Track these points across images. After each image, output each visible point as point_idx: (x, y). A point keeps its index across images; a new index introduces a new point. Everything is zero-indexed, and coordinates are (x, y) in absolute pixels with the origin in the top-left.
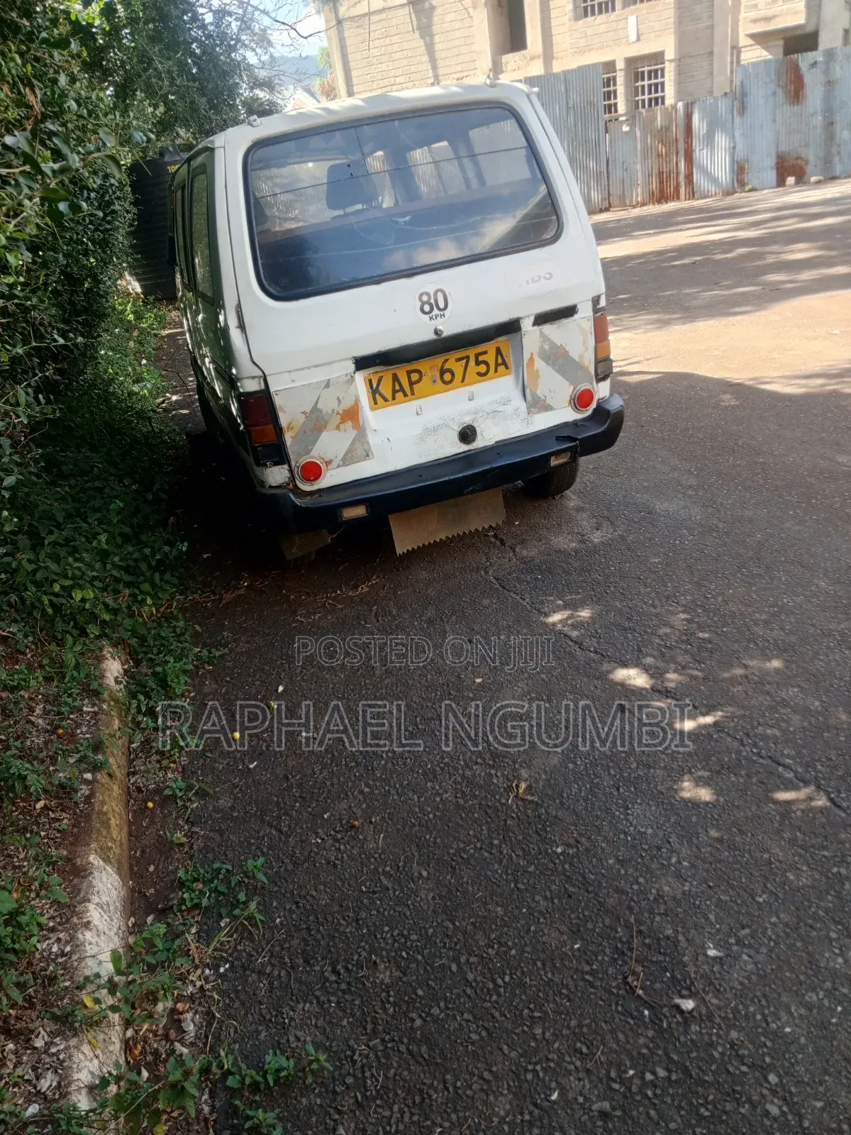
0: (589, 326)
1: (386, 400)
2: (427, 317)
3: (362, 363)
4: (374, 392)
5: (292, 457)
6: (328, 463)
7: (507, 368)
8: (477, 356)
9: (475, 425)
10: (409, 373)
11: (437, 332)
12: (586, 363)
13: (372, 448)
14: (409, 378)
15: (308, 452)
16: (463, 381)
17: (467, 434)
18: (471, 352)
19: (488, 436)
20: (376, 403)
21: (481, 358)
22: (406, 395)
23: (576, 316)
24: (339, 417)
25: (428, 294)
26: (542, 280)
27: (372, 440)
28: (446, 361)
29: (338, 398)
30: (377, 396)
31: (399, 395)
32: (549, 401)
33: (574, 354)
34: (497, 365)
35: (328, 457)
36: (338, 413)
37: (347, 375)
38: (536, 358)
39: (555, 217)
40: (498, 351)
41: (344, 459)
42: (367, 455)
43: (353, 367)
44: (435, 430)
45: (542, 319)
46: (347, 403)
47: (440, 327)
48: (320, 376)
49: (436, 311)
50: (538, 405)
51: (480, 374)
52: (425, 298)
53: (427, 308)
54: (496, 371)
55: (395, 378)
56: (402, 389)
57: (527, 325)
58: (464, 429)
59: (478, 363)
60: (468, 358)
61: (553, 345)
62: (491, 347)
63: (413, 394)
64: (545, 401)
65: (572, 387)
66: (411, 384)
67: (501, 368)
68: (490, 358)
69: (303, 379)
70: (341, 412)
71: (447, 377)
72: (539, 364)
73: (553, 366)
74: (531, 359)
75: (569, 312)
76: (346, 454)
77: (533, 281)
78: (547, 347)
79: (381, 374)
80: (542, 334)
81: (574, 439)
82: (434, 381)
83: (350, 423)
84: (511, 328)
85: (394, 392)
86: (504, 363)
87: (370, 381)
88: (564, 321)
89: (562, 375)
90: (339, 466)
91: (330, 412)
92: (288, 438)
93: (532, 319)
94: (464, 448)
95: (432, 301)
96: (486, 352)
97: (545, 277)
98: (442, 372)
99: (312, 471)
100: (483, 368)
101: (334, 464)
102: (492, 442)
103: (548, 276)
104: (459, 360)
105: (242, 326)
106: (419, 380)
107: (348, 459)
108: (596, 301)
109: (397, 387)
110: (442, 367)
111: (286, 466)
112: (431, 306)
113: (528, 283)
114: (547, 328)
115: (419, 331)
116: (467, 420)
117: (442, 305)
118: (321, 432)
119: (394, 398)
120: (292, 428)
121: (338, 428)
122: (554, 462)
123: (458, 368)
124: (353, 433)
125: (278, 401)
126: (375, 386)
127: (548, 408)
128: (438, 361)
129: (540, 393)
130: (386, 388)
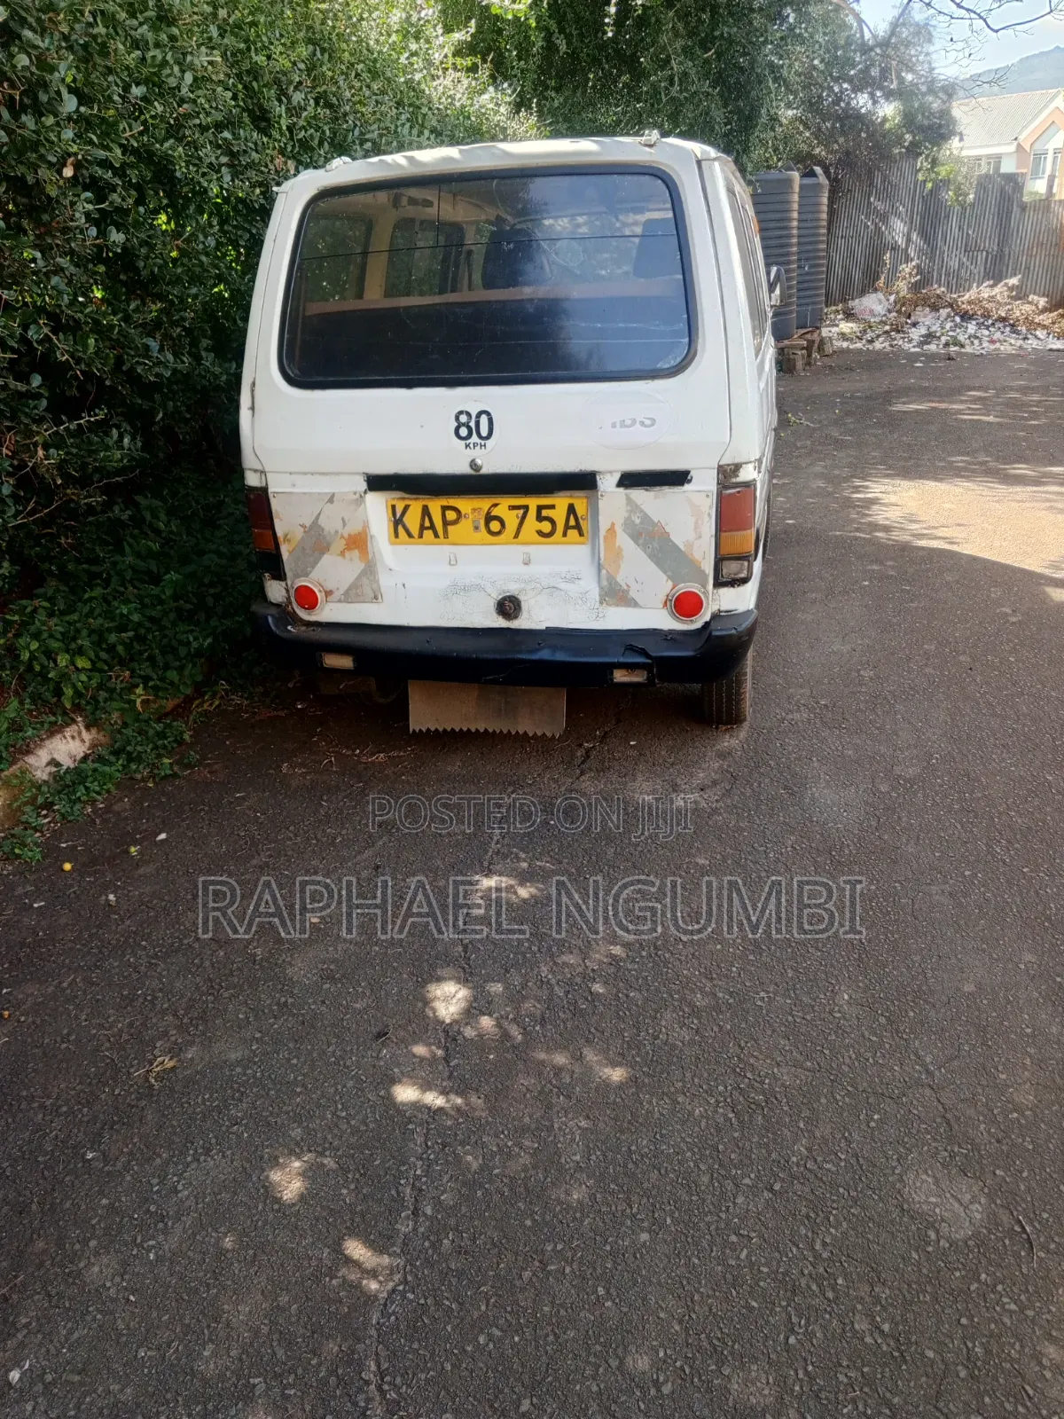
0: (708, 507)
1: (410, 535)
2: (463, 443)
3: (377, 483)
4: (398, 522)
5: (289, 574)
6: (328, 593)
7: (581, 534)
8: (540, 508)
9: (521, 598)
10: (444, 509)
11: (473, 464)
12: (697, 556)
13: (383, 590)
14: (444, 516)
15: (307, 575)
16: (516, 536)
17: (509, 606)
18: (533, 502)
19: (536, 617)
20: (397, 535)
21: (545, 513)
22: (436, 536)
23: (687, 487)
24: (344, 542)
25: (469, 414)
26: (638, 424)
27: (385, 581)
28: (495, 505)
29: (343, 519)
30: (400, 528)
31: (428, 534)
32: (632, 594)
33: (678, 539)
34: (567, 527)
35: (329, 586)
36: (342, 537)
37: (355, 493)
38: (619, 529)
39: (687, 340)
40: (571, 510)
41: (346, 593)
42: (375, 598)
43: (364, 486)
44: (465, 589)
45: (630, 480)
46: (354, 528)
47: (479, 462)
48: (325, 486)
49: (475, 438)
50: (615, 594)
51: (540, 533)
52: (463, 418)
53: (464, 432)
54: (565, 534)
55: (426, 512)
56: (432, 527)
57: (607, 484)
58: (504, 599)
59: (540, 518)
60: (526, 508)
61: (646, 518)
62: (561, 502)
63: (446, 535)
64: (628, 591)
65: (670, 584)
66: (446, 523)
67: (573, 533)
68: (559, 514)
69: (305, 486)
70: (346, 536)
71: (495, 526)
72: (624, 541)
73: (644, 547)
74: (612, 530)
75: (678, 478)
76: (349, 589)
77: (623, 424)
78: (638, 521)
79: (408, 502)
80: (629, 500)
81: (647, 656)
82: (476, 528)
83: (356, 553)
84: (584, 482)
85: (422, 528)
86: (578, 527)
87: (393, 507)
88: (666, 489)
89: (658, 564)
90: (340, 601)
91: (333, 532)
92: (285, 551)
93: (617, 477)
94: (501, 623)
95: (472, 424)
96: (552, 507)
97: (642, 423)
98: (489, 518)
99: (307, 598)
100: (546, 526)
101: (337, 595)
102: (542, 626)
103: (648, 422)
104: (513, 508)
105: (253, 408)
106: (455, 522)
107: (352, 595)
108: (727, 474)
109: (427, 524)
110: (488, 513)
111: (283, 584)
112: (470, 428)
113: (614, 426)
114: (638, 494)
115: (453, 459)
116: (512, 588)
117: (484, 432)
118: (323, 554)
119: (421, 536)
120: (289, 541)
121: (342, 554)
122: (620, 676)
123: (512, 519)
124: (358, 566)
125: (275, 505)
126: (398, 516)
127: (633, 603)
128: (484, 504)
129: (621, 579)
130: (413, 520)
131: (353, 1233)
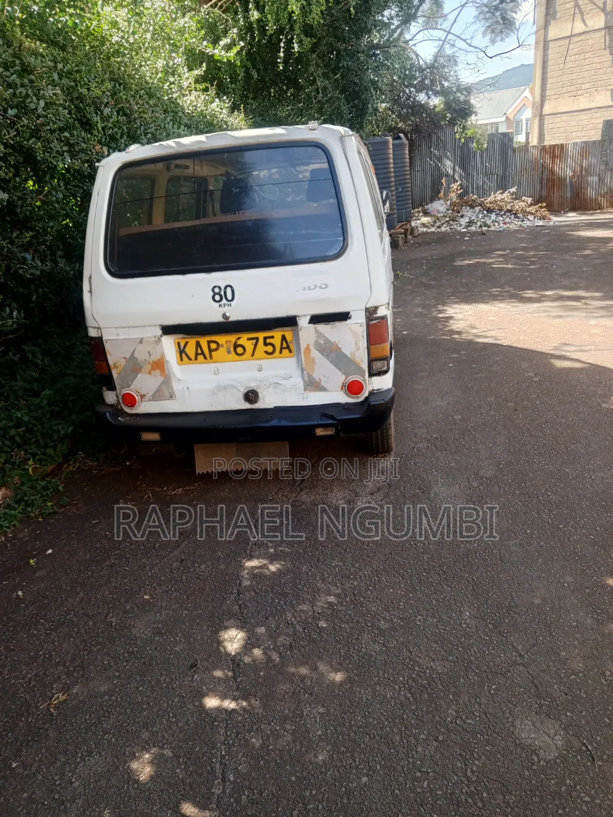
0: (362, 331)
1: (190, 359)
2: (217, 304)
3: (168, 330)
4: (182, 352)
5: (118, 387)
6: (142, 396)
7: (290, 352)
8: (265, 338)
9: (259, 391)
10: (209, 342)
11: (224, 316)
12: (358, 360)
13: (175, 391)
14: (209, 346)
15: (129, 386)
16: (253, 355)
17: (251, 396)
18: (261, 335)
19: (268, 400)
20: (182, 360)
21: (268, 341)
22: (205, 358)
23: (349, 321)
24: (150, 366)
25: (220, 288)
26: (318, 288)
27: (176, 386)
28: (239, 338)
29: (149, 352)
30: (184, 355)
31: (200, 357)
32: (323, 384)
33: (347, 351)
34: (282, 348)
35: (143, 393)
36: (149, 363)
37: (155, 337)
38: (312, 348)
39: (341, 238)
40: (284, 338)
41: (154, 395)
42: (171, 396)
43: (160, 332)
44: (225, 388)
45: (316, 319)
46: (155, 357)
47: (228, 314)
48: (136, 334)
49: (224, 301)
50: (313, 385)
51: (266, 352)
52: (217, 290)
53: (217, 298)
54: (281, 352)
55: (198, 345)
56: (203, 353)
57: (303, 322)
58: (248, 392)
59: (266, 344)
60: (257, 339)
61: (327, 341)
62: (277, 334)
63: (211, 357)
64: (320, 383)
65: (344, 377)
66: (210, 351)
67: (285, 351)
68: (277, 341)
69: (123, 335)
70: (151, 362)
71: (240, 350)
72: (315, 353)
73: (328, 357)
74: (308, 348)
75: (343, 317)
76: (155, 393)
77: (309, 289)
78: (322, 342)
79: (187, 340)
80: (317, 331)
81: (334, 419)
82: (229, 352)
83: (158, 372)
84: (290, 322)
85: (197, 354)
86: (288, 347)
87: (179, 343)
88: (338, 324)
89: (335, 366)
90: (149, 400)
91: (143, 360)
92: (115, 374)
93: (308, 318)
94: (247, 406)
95: (222, 293)
96: (273, 337)
97: (321, 287)
98: (236, 346)
99: (130, 400)
100: (270, 349)
101: (147, 398)
102: (272, 406)
103: (324, 286)
104: (249, 339)
105: (91, 291)
106: (216, 349)
107: (157, 396)
108: (371, 312)
109: (199, 351)
110: (235, 343)
111: (115, 393)
112: (221, 295)
113: (304, 289)
114: (321, 327)
115: (212, 313)
116: (253, 385)
117: (230, 297)
118: (138, 373)
119: (196, 359)
120: (117, 367)
121: (150, 373)
122: (319, 432)
123: (249, 346)
124: (160, 379)
125: (107, 347)
126: (182, 347)
127: (323, 389)
128: (232, 338)
129: (316, 376)
130: (191, 350)
131: (186, 798)
